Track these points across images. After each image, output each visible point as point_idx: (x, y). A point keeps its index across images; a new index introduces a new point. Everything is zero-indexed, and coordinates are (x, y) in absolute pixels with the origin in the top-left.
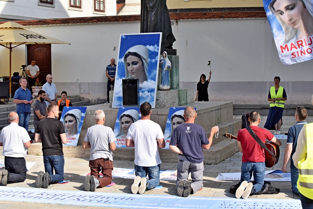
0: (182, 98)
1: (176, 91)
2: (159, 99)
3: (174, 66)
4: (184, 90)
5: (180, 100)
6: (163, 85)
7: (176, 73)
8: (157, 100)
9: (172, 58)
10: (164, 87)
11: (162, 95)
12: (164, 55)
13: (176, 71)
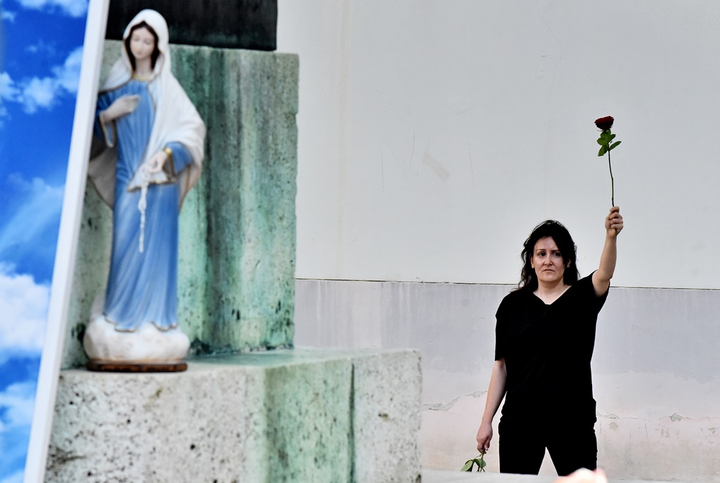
0: (310, 445)
1: (249, 379)
2: (79, 447)
3: (245, 142)
4: (331, 366)
5: (283, 456)
6: (123, 315)
7: (268, 212)
8: (59, 458)
9: (232, 75)
10: (128, 338)
11: (112, 416)
12: (141, 44)
13: (263, 190)
